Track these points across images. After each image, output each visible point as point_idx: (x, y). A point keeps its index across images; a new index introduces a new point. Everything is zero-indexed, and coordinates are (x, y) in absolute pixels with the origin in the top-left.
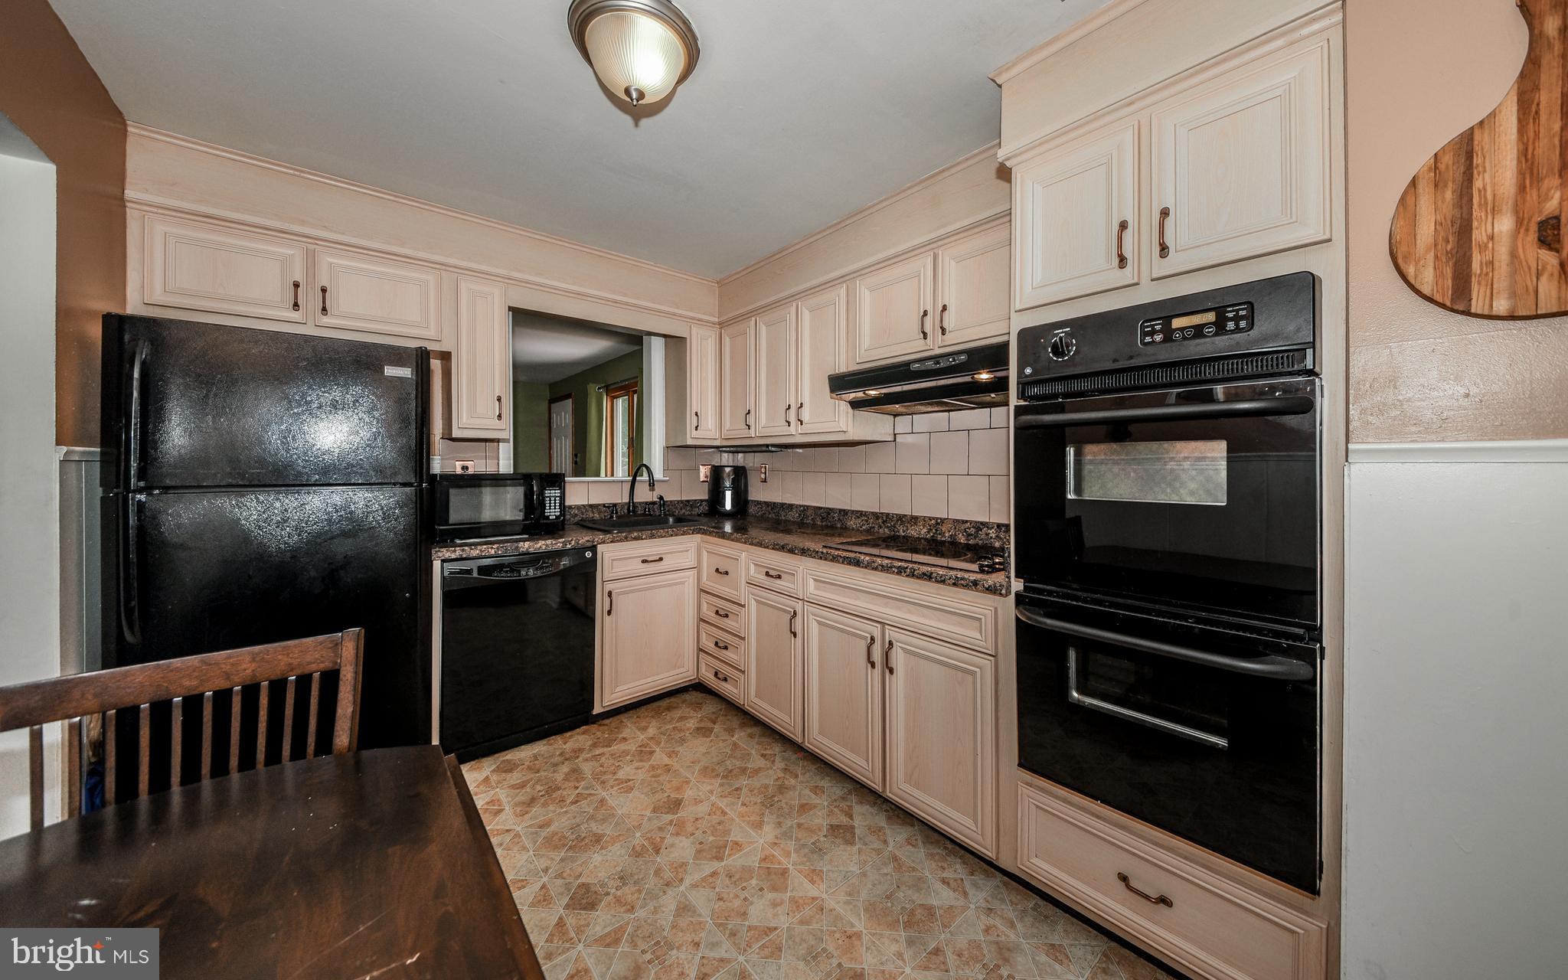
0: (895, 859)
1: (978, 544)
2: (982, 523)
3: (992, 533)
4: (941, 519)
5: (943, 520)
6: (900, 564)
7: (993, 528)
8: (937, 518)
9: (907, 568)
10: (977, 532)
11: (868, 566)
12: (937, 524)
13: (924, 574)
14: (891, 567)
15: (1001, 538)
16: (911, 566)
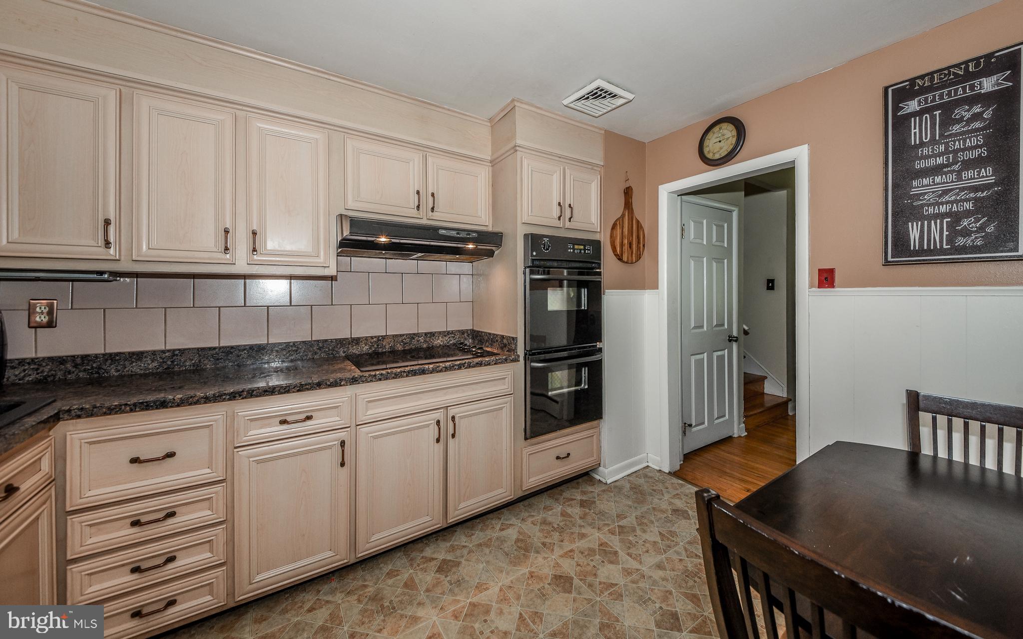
0: (480, 545)
1: (411, 349)
2: (414, 334)
3: (421, 339)
4: (382, 336)
5: (384, 337)
6: (459, 362)
7: (422, 336)
8: (379, 336)
9: (465, 363)
10: (411, 341)
11: (432, 372)
12: (379, 340)
13: (477, 363)
14: (453, 366)
15: (427, 342)
16: (467, 361)
